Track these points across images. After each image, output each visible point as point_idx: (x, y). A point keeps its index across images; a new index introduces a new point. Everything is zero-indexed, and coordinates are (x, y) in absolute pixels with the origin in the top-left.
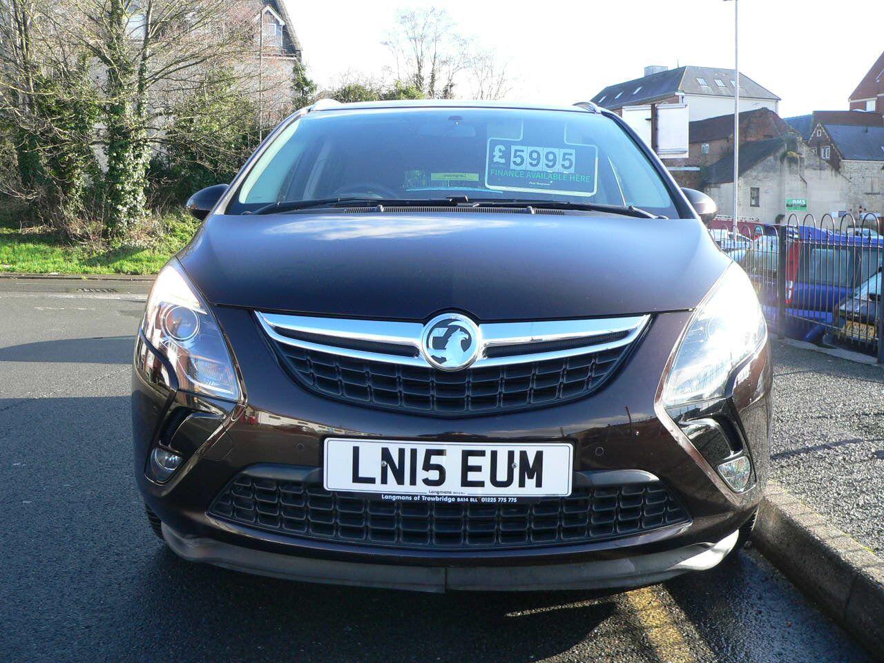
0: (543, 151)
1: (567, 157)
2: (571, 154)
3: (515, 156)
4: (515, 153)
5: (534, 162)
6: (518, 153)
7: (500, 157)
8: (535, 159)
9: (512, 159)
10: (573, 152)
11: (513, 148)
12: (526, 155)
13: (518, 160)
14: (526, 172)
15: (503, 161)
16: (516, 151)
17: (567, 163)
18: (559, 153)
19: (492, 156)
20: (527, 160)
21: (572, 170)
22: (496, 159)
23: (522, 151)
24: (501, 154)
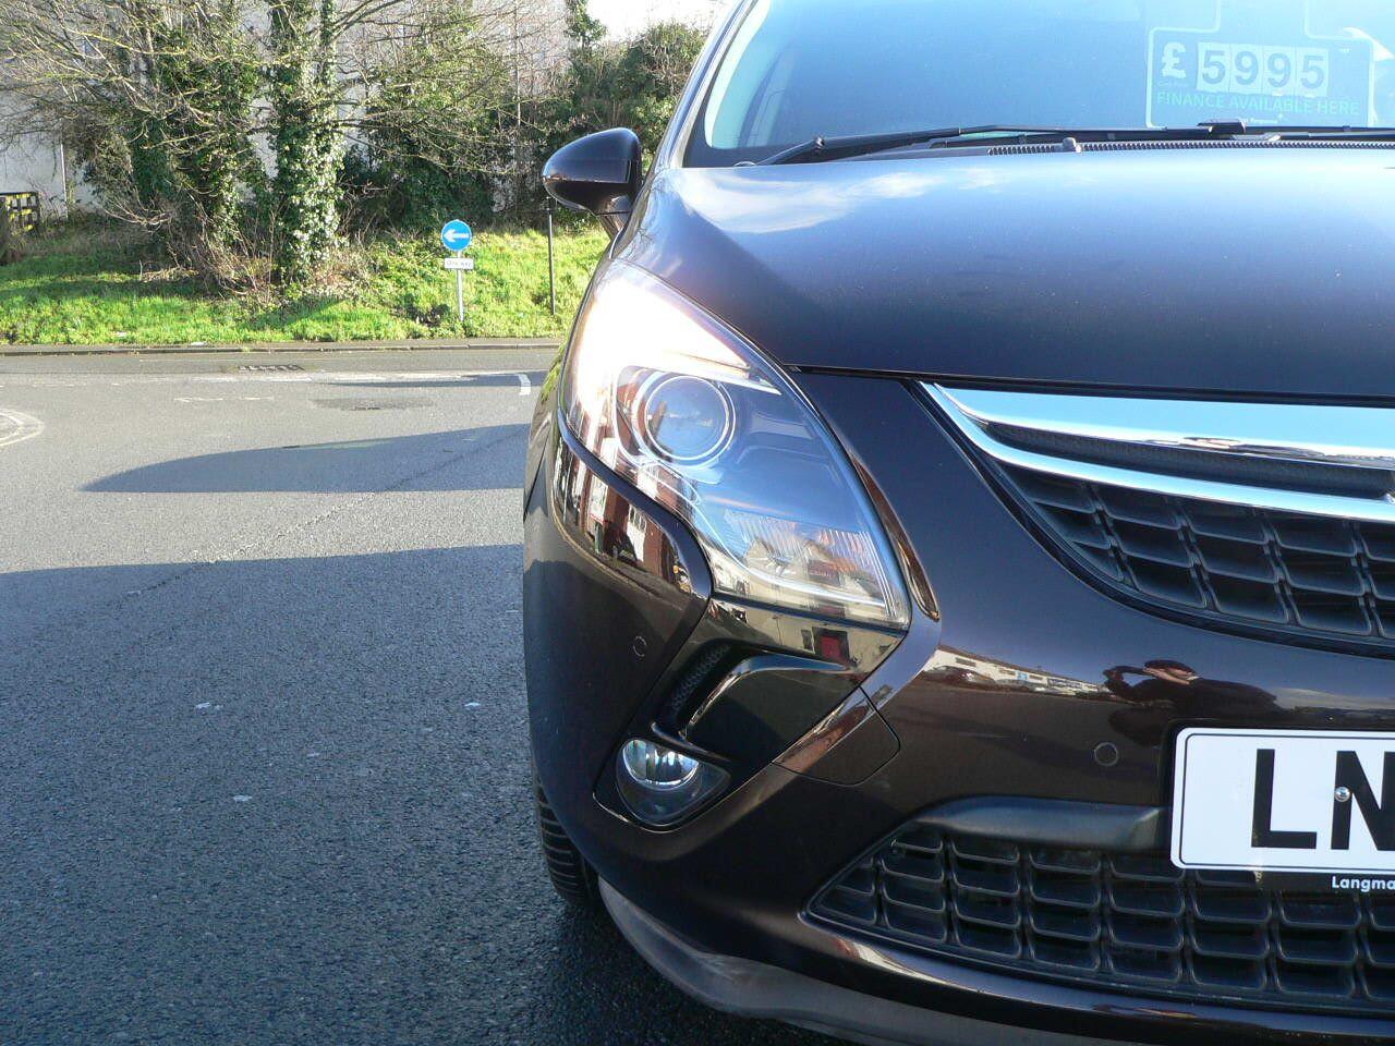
0: (1262, 53)
1: (1312, 63)
2: (1319, 58)
3: (1208, 64)
4: (1207, 58)
5: (1246, 76)
6: (1214, 58)
7: (1176, 66)
8: (1247, 70)
9: (1202, 70)
10: (1323, 52)
11: (1203, 47)
12: (1228, 61)
13: (1213, 72)
14: (1229, 96)
15: (1181, 74)
16: (1209, 53)
17: (1312, 77)
18: (1296, 55)
19: (1159, 66)
20: (1232, 71)
21: (1323, 91)
22: (1168, 71)
23: (1221, 53)
24: (1177, 60)
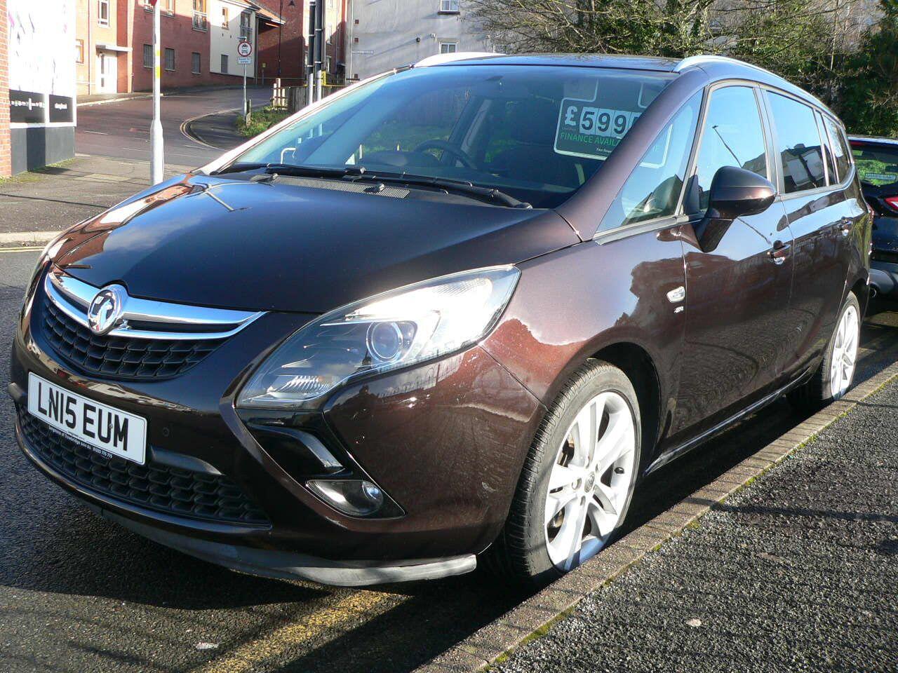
0: (613, 114)
3: (585, 119)
4: (585, 115)
5: (603, 127)
6: (588, 116)
7: (572, 119)
9: (582, 122)
11: (585, 110)
12: (594, 118)
13: (587, 124)
14: (595, 136)
15: (574, 123)
16: (587, 113)
19: (564, 118)
20: (597, 124)
22: (568, 122)
23: (593, 113)
24: (573, 116)
